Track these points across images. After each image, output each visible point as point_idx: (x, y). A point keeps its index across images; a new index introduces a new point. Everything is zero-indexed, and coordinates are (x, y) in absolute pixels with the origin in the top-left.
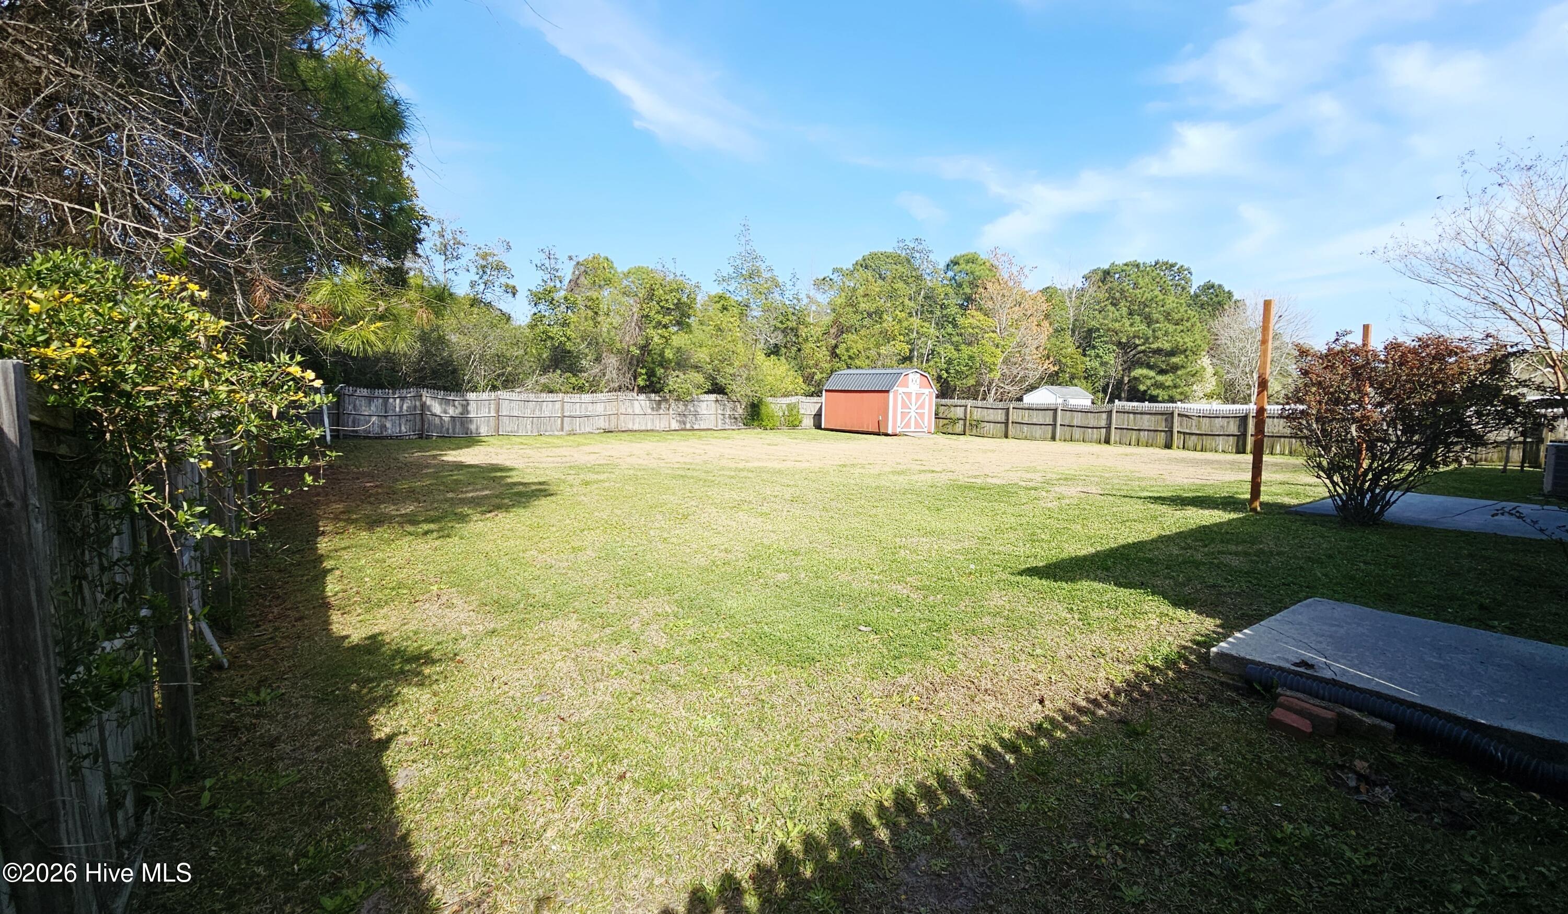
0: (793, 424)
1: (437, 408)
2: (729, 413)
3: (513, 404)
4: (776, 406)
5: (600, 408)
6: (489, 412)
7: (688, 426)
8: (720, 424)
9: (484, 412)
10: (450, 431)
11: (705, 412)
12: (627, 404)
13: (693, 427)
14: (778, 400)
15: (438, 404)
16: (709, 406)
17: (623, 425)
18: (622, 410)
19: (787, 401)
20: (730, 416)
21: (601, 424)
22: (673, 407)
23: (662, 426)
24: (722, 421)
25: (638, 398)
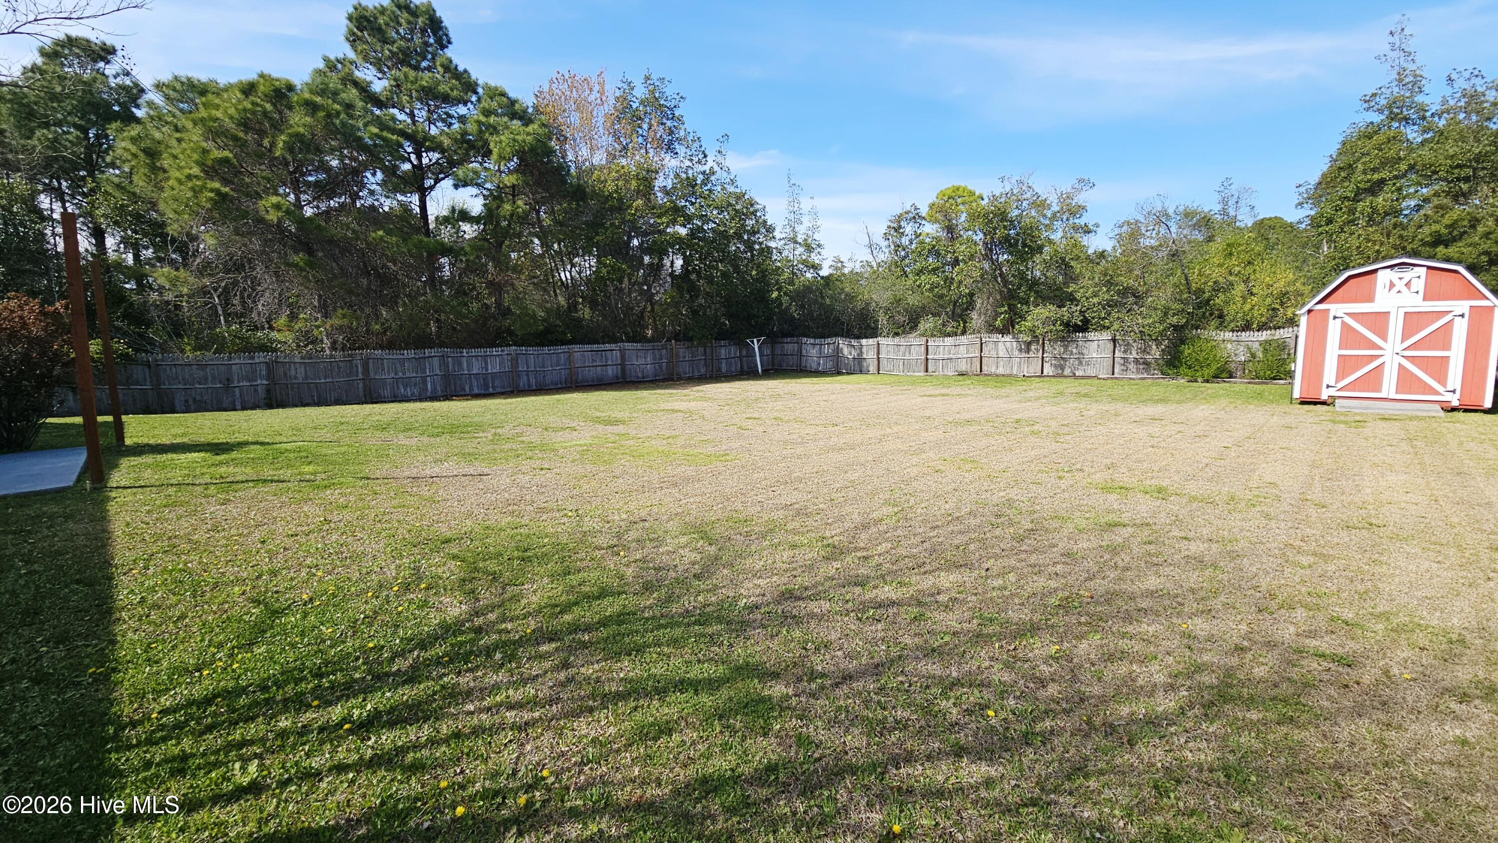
0: (1271, 372)
1: (844, 349)
2: (1133, 356)
3: (889, 348)
4: (1234, 346)
5: (962, 351)
6: (874, 355)
7: (1067, 372)
8: (1117, 369)
9: (871, 356)
10: (855, 367)
12: (991, 345)
13: (1074, 375)
14: (1245, 336)
15: (846, 348)
16: (1102, 346)
17: (985, 368)
18: (986, 352)
19: (1265, 335)
20: (1136, 361)
21: (963, 367)
22: (1046, 348)
23: (1032, 371)
24: (1123, 367)
25: (1003, 339)
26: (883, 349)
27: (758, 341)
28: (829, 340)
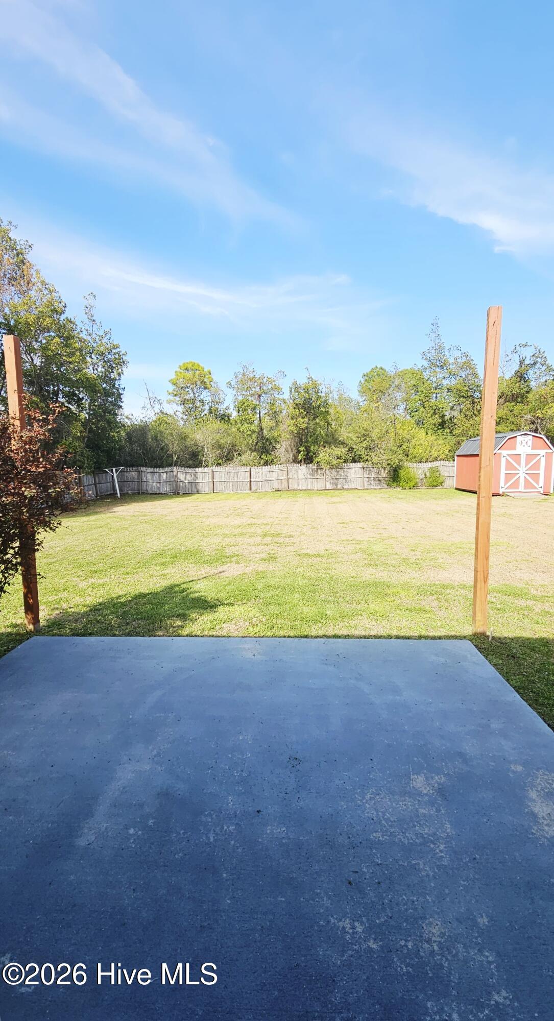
0: (435, 482)
1: (181, 476)
2: (373, 476)
3: (222, 474)
4: (418, 470)
5: (275, 475)
6: (209, 479)
7: (339, 487)
8: (366, 484)
9: (206, 480)
10: (190, 490)
11: (353, 476)
12: (294, 472)
13: (343, 488)
14: (421, 465)
15: (183, 475)
16: (357, 472)
17: (290, 486)
18: (290, 476)
19: (429, 465)
20: (374, 479)
21: (276, 485)
22: (327, 473)
23: (320, 486)
24: (368, 483)
25: (301, 468)
26: (217, 475)
27: (117, 471)
28: (166, 469)
